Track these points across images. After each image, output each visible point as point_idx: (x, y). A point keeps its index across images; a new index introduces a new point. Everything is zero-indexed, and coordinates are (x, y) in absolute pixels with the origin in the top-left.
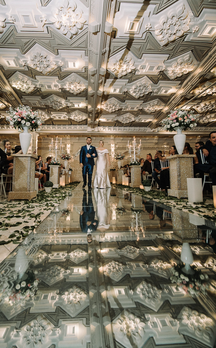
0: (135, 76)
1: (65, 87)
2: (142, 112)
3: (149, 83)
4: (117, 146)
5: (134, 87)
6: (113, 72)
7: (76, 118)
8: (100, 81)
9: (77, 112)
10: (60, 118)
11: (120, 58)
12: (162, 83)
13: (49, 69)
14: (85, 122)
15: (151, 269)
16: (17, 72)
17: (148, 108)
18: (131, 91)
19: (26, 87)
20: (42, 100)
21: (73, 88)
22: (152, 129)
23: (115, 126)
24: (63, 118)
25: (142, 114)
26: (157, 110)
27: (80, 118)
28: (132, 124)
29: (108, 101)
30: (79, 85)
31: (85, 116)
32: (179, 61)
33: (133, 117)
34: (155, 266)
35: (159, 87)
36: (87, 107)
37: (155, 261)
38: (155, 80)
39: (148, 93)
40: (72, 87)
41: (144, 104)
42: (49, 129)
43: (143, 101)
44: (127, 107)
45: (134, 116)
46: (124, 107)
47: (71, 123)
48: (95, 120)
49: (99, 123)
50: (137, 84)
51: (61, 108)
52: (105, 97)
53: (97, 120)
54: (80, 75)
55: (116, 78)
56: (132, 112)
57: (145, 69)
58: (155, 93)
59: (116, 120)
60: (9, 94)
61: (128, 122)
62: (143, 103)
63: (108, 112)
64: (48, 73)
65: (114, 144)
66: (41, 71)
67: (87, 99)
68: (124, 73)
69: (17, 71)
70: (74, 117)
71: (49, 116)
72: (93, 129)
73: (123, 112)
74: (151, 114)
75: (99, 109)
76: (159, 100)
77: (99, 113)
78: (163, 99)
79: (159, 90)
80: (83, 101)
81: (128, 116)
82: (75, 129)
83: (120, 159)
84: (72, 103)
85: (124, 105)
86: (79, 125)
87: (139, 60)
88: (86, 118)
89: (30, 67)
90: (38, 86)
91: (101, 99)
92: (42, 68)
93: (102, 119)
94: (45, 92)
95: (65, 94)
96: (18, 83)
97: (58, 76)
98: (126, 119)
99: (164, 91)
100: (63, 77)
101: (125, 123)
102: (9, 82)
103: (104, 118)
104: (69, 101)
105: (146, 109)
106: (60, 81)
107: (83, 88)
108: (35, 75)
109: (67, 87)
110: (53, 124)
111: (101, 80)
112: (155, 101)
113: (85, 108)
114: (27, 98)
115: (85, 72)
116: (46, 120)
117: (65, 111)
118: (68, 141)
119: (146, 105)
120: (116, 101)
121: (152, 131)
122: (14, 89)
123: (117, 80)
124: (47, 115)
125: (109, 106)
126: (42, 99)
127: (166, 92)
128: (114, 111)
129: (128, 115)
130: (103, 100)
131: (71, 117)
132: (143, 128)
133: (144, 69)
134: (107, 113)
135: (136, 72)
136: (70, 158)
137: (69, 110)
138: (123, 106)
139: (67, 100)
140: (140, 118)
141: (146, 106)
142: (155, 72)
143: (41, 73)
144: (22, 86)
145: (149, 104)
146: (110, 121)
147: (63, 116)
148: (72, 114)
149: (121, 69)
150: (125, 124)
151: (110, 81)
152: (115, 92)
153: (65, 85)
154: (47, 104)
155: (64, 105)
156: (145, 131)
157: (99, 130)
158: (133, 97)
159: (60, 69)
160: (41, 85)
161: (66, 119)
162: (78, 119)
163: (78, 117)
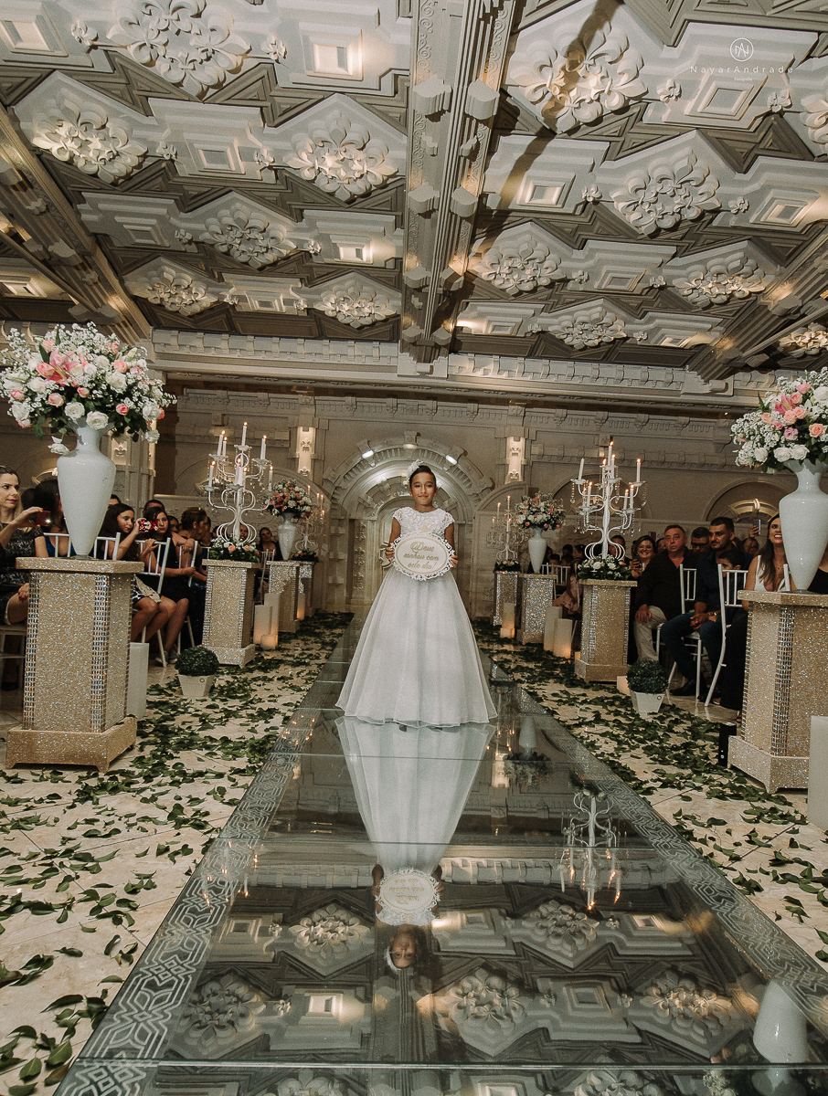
0: (642, 127)
1: (293, 162)
2: (665, 298)
3: (708, 167)
4: (536, 450)
5: (630, 182)
6: (534, 103)
7: (345, 307)
8: (468, 146)
9: (349, 281)
10: (267, 304)
11: (573, 37)
12: (769, 169)
13: (213, 73)
14: (388, 327)
16: (58, 76)
17: (694, 284)
18: (620, 199)
19: (100, 151)
20: (182, 215)
21: (335, 170)
22: (707, 382)
23: (531, 355)
24: (284, 308)
25: (665, 309)
26: (737, 295)
27: (367, 310)
28: (615, 352)
29: (502, 241)
30: (361, 155)
31: (388, 303)
33: (623, 319)
35: (756, 186)
36: (398, 262)
38: (737, 152)
39: (702, 215)
40: (329, 163)
41: (679, 261)
42: (212, 353)
43: (673, 250)
44: (593, 274)
45: (623, 314)
46: (580, 272)
47: (320, 326)
48: (436, 326)
49: (454, 340)
50: (650, 168)
51: (271, 257)
52: (491, 220)
53: (448, 325)
54: (369, 106)
55: (546, 134)
56: (616, 299)
57: (694, 101)
58: (734, 217)
59: (536, 329)
61: (596, 342)
62: (674, 256)
63: (503, 290)
64: (212, 91)
65: (522, 440)
66: (175, 77)
67: (399, 223)
68: (587, 114)
69: (55, 70)
70: (337, 302)
71: (214, 294)
72: (425, 367)
73: (573, 292)
74: (708, 308)
75: (455, 276)
76: (752, 249)
77: (457, 295)
78: (770, 247)
80: (380, 235)
81: (597, 316)
82: (339, 359)
83: (541, 525)
84: (325, 238)
85: (580, 261)
86: (354, 340)
87: (668, 52)
88: (391, 312)
89: (121, 56)
90: (160, 151)
91: (467, 228)
92: (180, 66)
94: (194, 181)
95: (294, 194)
96: (63, 131)
97: (261, 108)
98: (586, 326)
99: (779, 208)
100: (285, 112)
101: (577, 343)
102: (14, 121)
103: (480, 316)
104: (312, 227)
105: (683, 286)
106: (268, 130)
107: (382, 170)
108: (147, 97)
109: (303, 163)
110: (233, 331)
111: (473, 141)
112: (733, 254)
113: (390, 265)
114: (105, 201)
115: (396, 92)
116: (197, 308)
117: (292, 275)
118: (302, 410)
119: (684, 267)
120: (542, 240)
121: (707, 389)
122: (41, 156)
123: (553, 143)
124: (202, 288)
125: (507, 264)
126: (181, 210)
127: (788, 212)
128: (527, 287)
129: (595, 309)
130: (478, 231)
131: (319, 301)
132: (660, 375)
133: (689, 98)
134: (499, 295)
135: (649, 112)
137: (308, 269)
138: (577, 265)
139: (303, 224)
140: (651, 326)
141: (684, 272)
142: (742, 114)
143: (177, 85)
144: (84, 145)
145: (703, 263)
146: (507, 331)
147: (284, 297)
148: (329, 291)
149: (573, 94)
150: (581, 350)
151: (514, 144)
152: (537, 201)
153: (295, 150)
154: (207, 235)
155: (285, 247)
156: (673, 387)
157: (455, 372)
158: (628, 228)
159: (271, 75)
160: (176, 144)
161: (293, 310)
162: (356, 313)
163: (357, 305)
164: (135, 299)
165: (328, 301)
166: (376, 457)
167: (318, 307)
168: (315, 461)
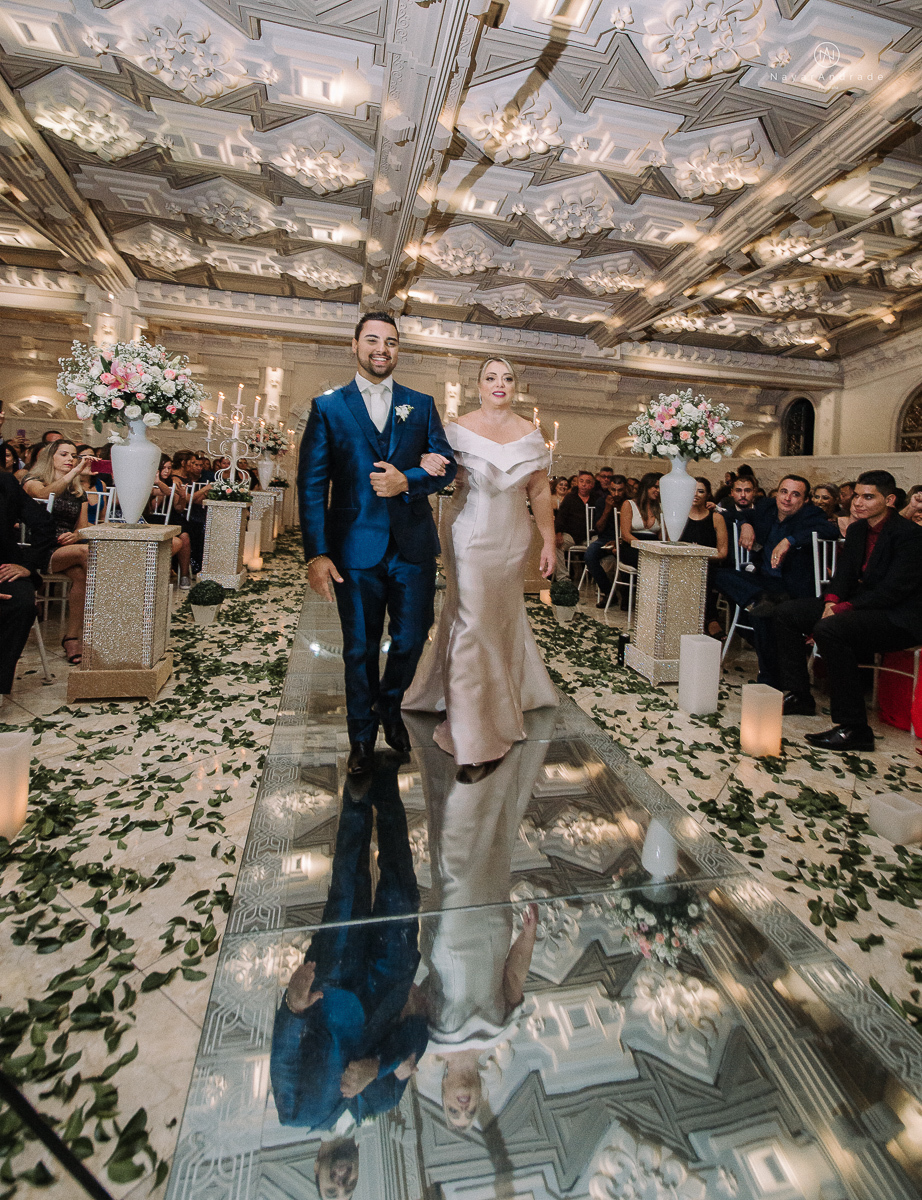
0: (559, 165)
1: (278, 162)
2: (574, 288)
3: (607, 198)
4: (469, 394)
5: (550, 204)
6: (478, 140)
7: (315, 275)
9: (319, 254)
10: (246, 268)
11: (511, 98)
12: (649, 204)
13: (214, 87)
14: (350, 293)
15: (554, 843)
16: (64, 70)
17: (594, 279)
18: (541, 214)
19: (101, 136)
20: (173, 191)
21: (313, 171)
22: (601, 349)
23: (468, 320)
24: (261, 270)
25: (571, 293)
26: (625, 289)
27: (333, 279)
28: (531, 323)
29: (449, 235)
30: (337, 162)
31: (352, 275)
32: (717, 143)
33: (540, 299)
34: (566, 835)
35: (640, 215)
36: (363, 244)
37: (567, 816)
38: (628, 191)
39: (601, 231)
40: (309, 165)
41: (584, 261)
42: (193, 304)
43: (579, 253)
44: (518, 266)
45: (541, 296)
46: (509, 264)
47: (292, 289)
48: (392, 295)
49: (406, 305)
50: (563, 195)
51: (253, 232)
52: (441, 220)
53: (402, 295)
54: (346, 128)
55: (487, 161)
56: (536, 285)
57: (598, 152)
58: (624, 235)
59: (473, 302)
60: (23, 156)
61: (520, 315)
62: (579, 257)
63: (447, 272)
64: (210, 99)
65: (459, 386)
66: (178, 86)
67: (365, 216)
68: (520, 153)
69: (62, 66)
70: (309, 270)
71: (198, 256)
73: (503, 277)
74: (604, 296)
75: (410, 259)
76: (636, 257)
77: (407, 276)
78: (649, 258)
79: (639, 224)
80: (349, 222)
81: (520, 295)
82: (308, 316)
84: (301, 221)
85: (509, 255)
86: (322, 300)
87: (579, 116)
88: (356, 282)
89: (129, 64)
90: (158, 140)
91: (421, 224)
92: (183, 77)
93: (420, 294)
94: (187, 166)
95: (275, 185)
96: (66, 116)
97: (252, 116)
98: (512, 303)
99: (655, 232)
100: (274, 122)
101: (505, 315)
102: (21, 102)
103: (428, 289)
104: (290, 212)
105: (587, 281)
106: (257, 134)
107: (354, 175)
108: (149, 96)
109: (287, 163)
110: (213, 286)
111: (429, 163)
112: (623, 259)
113: (356, 246)
114: (99, 173)
115: (368, 119)
116: (182, 267)
117: (270, 246)
118: (272, 353)
119: (587, 266)
120: (479, 238)
121: (601, 354)
122: (45, 135)
123: (492, 169)
124: (187, 251)
125: (452, 253)
126: (172, 187)
127: (662, 236)
128: (468, 271)
129: (519, 291)
130: (429, 227)
131: (293, 268)
132: (569, 341)
133: (595, 150)
134: (443, 276)
135: (565, 156)
136: (284, 447)
137: (285, 244)
138: (506, 258)
139: (282, 208)
140: (561, 305)
141: (587, 269)
142: (632, 166)
143: (178, 92)
144: (85, 129)
145: (601, 264)
146: (450, 303)
147: (264, 263)
148: (301, 261)
149: (509, 138)
150: (506, 320)
151: (461, 167)
152: (478, 210)
153: (279, 153)
154: (195, 210)
155: (266, 224)
156: (576, 351)
158: (545, 234)
159: (263, 93)
160: (173, 136)
161: (270, 273)
162: (324, 280)
163: (325, 274)
164: (123, 255)
165: (300, 268)
167: (291, 273)
168: (282, 397)
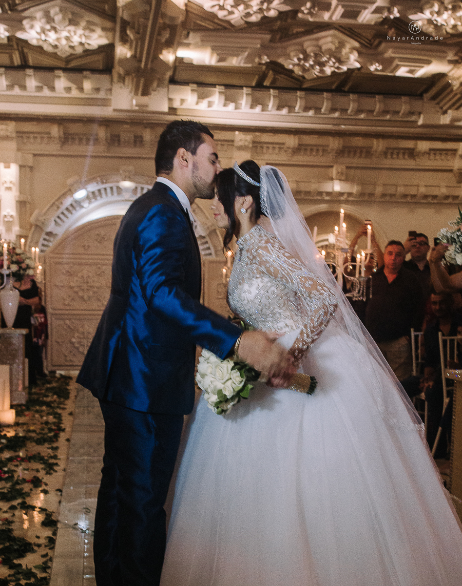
7: (52, 37)
14: (99, 58)
22: (444, 112)
23: (260, 86)
27: (76, 40)
31: (99, 33)
45: (357, 44)
47: (24, 57)
48: (155, 57)
49: (175, 70)
53: (169, 56)
59: (266, 60)
61: (329, 73)
63: (227, 22)
70: (43, 31)
72: (145, 100)
73: (306, 23)
75: (177, 9)
77: (178, 26)
81: (329, 45)
82: (46, 93)
86: (64, 70)
88: (104, 41)
93: (193, 54)
101: (309, 75)
103: (203, 45)
118: (2, 143)
121: (445, 120)
128: (254, 19)
129: (328, 40)
131: (23, 29)
140: (386, 55)
146: (234, 63)
148: (32, 18)
150: (311, 81)
157: (176, 104)
162: (64, 42)
163: (65, 34)
165: (32, 27)
166: (89, 198)
167: (20, 35)
168: (22, 204)
